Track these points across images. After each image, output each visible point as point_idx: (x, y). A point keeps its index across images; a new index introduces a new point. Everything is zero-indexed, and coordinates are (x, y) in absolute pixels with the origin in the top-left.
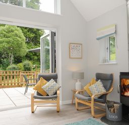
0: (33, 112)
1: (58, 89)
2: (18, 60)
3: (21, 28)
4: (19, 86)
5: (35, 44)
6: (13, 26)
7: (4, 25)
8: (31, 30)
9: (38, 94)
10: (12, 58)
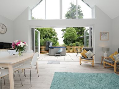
0: (80, 64)
1: (93, 55)
2: (73, 42)
3: (75, 28)
4: (74, 53)
5: (81, 35)
6: (72, 28)
7: (68, 28)
8: (79, 28)
9: (83, 56)
10: (71, 41)
